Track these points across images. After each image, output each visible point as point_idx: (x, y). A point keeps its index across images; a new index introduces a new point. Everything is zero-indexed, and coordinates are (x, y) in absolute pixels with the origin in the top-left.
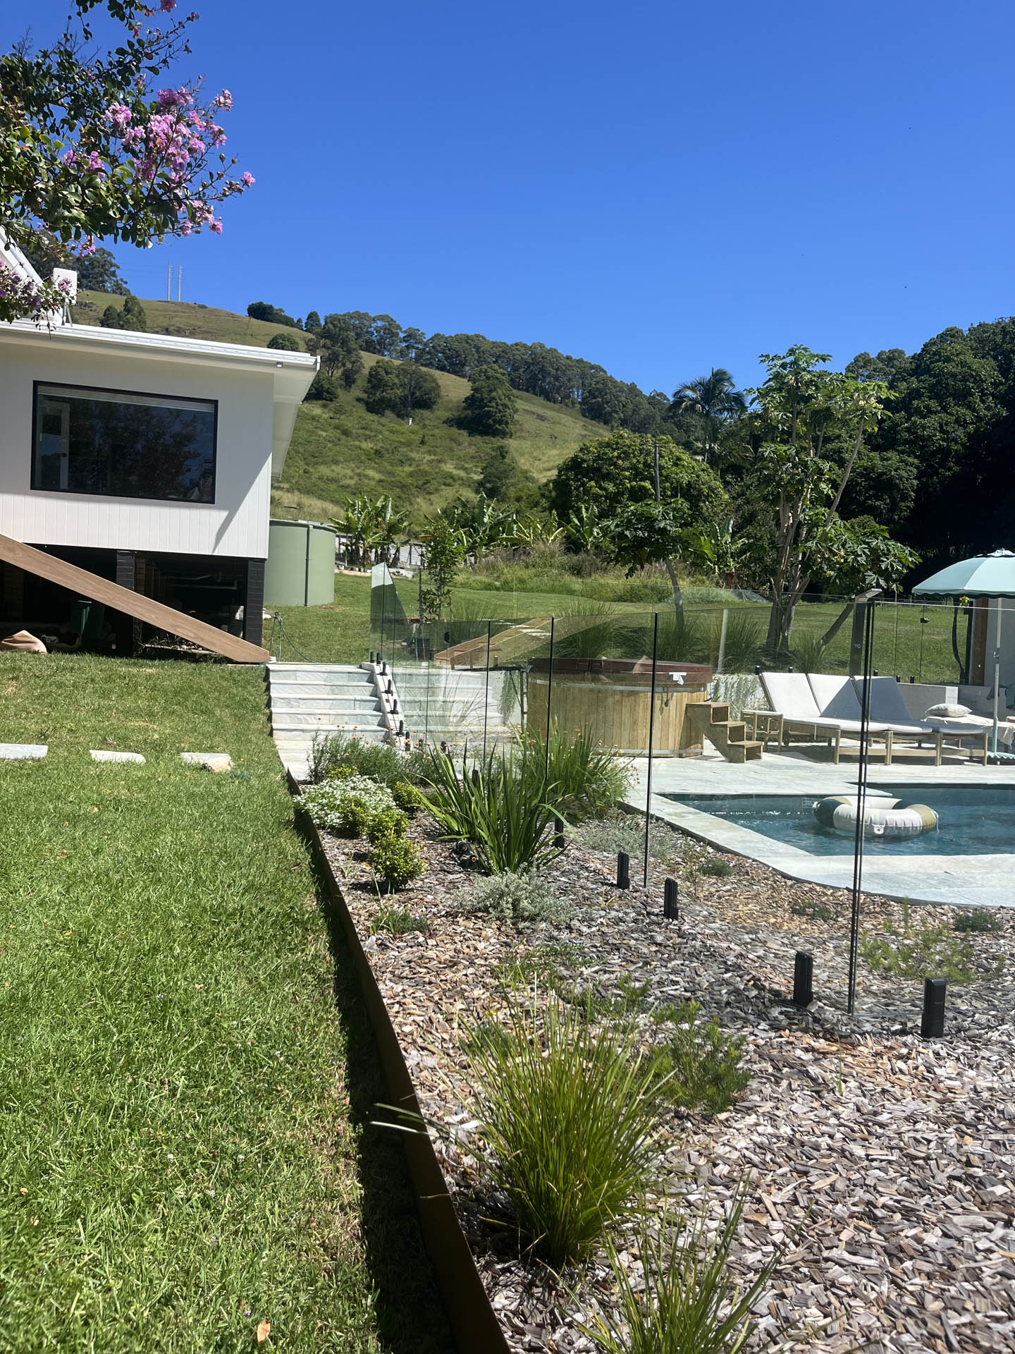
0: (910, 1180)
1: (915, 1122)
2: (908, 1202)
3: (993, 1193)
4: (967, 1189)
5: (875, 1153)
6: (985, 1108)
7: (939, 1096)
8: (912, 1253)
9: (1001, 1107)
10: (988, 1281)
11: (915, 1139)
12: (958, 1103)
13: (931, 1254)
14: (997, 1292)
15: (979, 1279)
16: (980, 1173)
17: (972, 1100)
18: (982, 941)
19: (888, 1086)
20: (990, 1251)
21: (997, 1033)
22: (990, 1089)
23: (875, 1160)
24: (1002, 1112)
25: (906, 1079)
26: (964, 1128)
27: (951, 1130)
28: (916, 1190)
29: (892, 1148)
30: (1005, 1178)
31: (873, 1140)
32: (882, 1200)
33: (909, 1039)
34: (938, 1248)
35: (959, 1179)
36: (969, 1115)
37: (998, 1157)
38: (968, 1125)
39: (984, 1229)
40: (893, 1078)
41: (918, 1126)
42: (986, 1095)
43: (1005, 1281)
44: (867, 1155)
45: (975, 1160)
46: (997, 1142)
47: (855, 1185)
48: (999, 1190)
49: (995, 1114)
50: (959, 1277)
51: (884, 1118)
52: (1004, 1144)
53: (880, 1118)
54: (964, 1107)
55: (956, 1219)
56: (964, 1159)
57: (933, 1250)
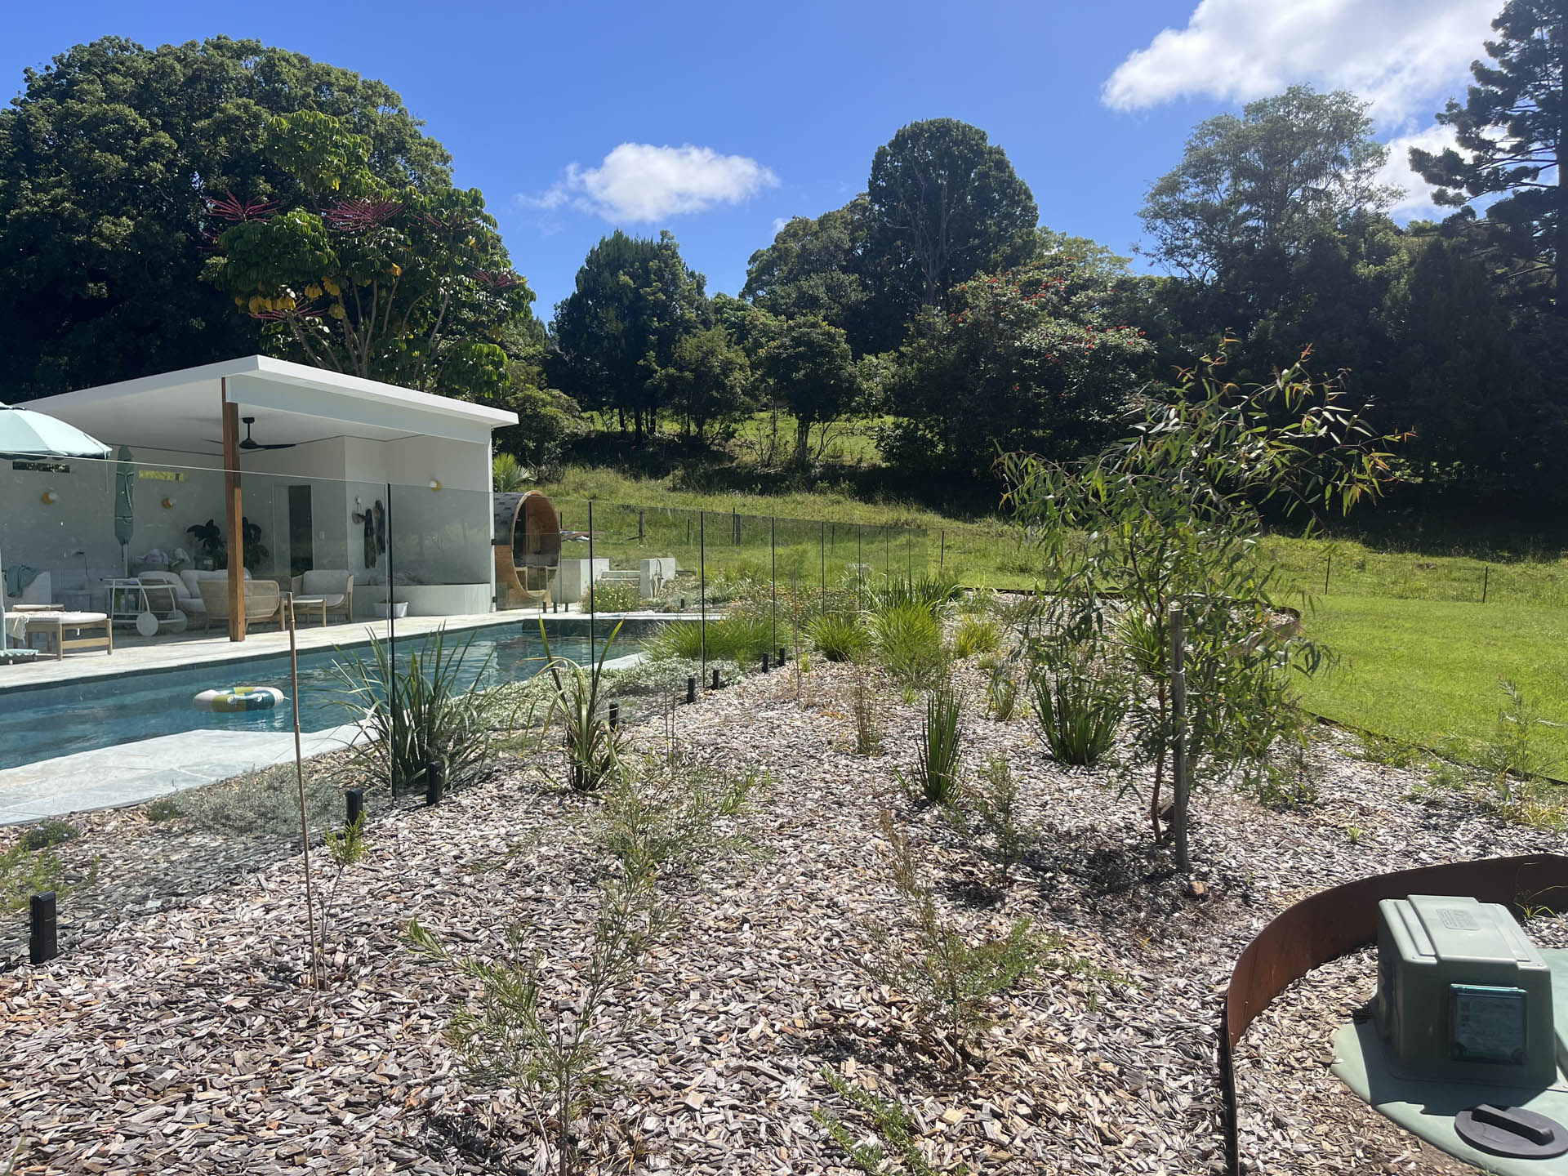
0: (72, 1105)
1: (56, 1050)
2: (78, 1125)
3: (164, 1079)
4: (135, 1087)
5: (21, 1095)
6: (128, 1007)
7: (73, 1015)
8: (101, 1168)
9: (145, 1000)
10: (187, 1158)
11: (62, 1064)
12: (98, 1014)
14: (199, 1162)
15: (179, 1159)
16: (144, 1067)
17: (110, 1006)
18: (62, 852)
19: (12, 1027)
20: (180, 1131)
22: (125, 989)
24: (148, 1003)
25: (30, 1012)
26: (111, 1033)
27: (99, 1040)
29: (39, 1084)
31: (14, 1085)
33: (20, 971)
36: (113, 1021)
37: (156, 1047)
38: (115, 1029)
39: (168, 1114)
40: (13, 1017)
41: (61, 1051)
42: (123, 996)
43: (203, 1150)
44: (13, 1102)
45: (134, 1058)
46: (152, 1033)
47: (10, 1136)
48: (169, 1074)
49: (141, 1009)
50: (158, 1167)
51: (19, 1058)
52: (159, 1032)
53: (14, 1061)
54: (105, 1016)
55: (134, 1119)
56: (122, 1062)
57: (121, 1156)
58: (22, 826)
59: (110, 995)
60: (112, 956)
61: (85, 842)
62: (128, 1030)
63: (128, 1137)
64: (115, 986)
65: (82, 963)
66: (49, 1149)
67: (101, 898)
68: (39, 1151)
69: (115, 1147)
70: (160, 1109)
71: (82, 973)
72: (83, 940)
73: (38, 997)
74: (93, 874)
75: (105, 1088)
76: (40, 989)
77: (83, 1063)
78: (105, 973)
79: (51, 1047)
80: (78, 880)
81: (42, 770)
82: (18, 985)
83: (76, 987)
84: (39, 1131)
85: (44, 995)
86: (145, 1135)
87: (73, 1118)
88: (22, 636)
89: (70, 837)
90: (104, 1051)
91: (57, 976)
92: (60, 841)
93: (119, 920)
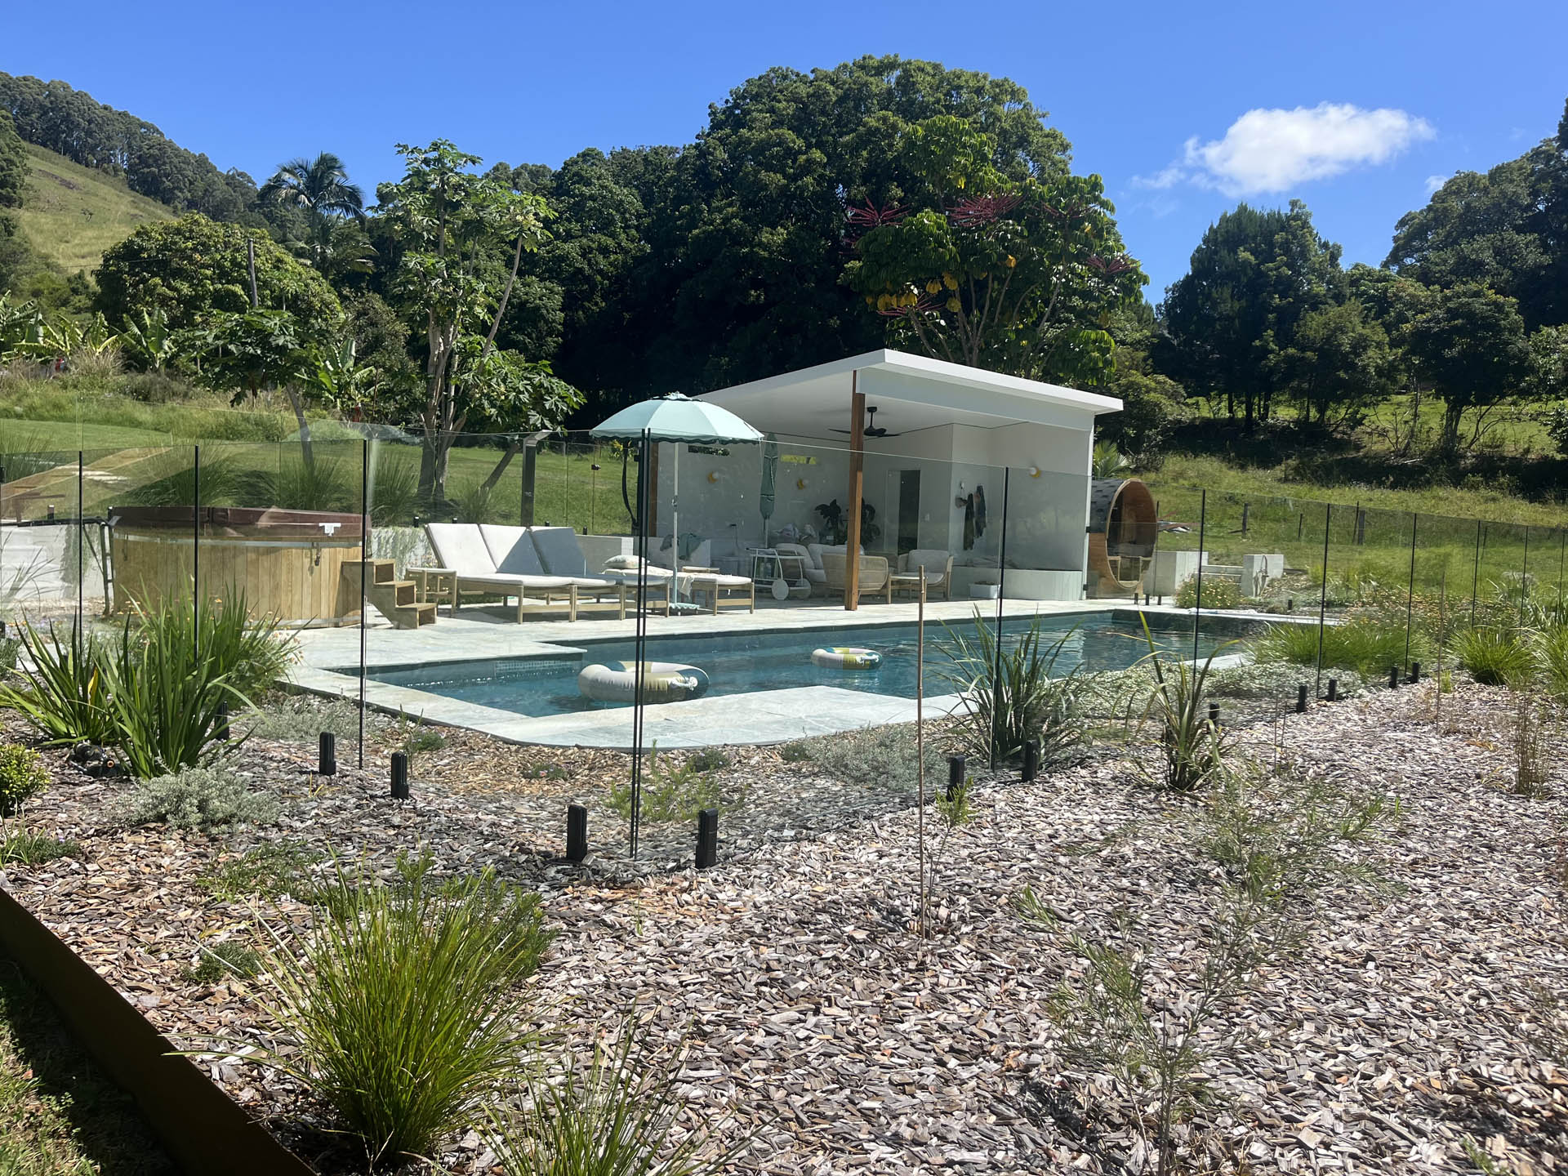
0: (724, 995)
1: (714, 945)
2: (729, 1014)
3: (797, 989)
4: (774, 991)
5: (687, 978)
6: (769, 919)
7: (727, 917)
8: (747, 1055)
9: (783, 915)
10: (815, 1063)
11: (718, 958)
12: (745, 920)
13: (761, 1052)
14: (825, 1069)
15: (809, 1063)
16: (781, 975)
17: (755, 915)
18: (719, 776)
19: (681, 918)
20: (809, 1038)
21: (761, 853)
22: (767, 903)
23: (689, 985)
24: (785, 919)
25: (694, 908)
26: (756, 940)
27: (746, 943)
28: (732, 1002)
29: (700, 971)
30: (803, 975)
31: (681, 967)
32: (705, 1019)
33: (688, 872)
34: (766, 1045)
35: (764, 984)
36: (758, 929)
37: (791, 959)
38: (759, 936)
39: (800, 1021)
40: (682, 910)
41: (718, 947)
42: (765, 908)
43: (828, 1059)
44: (681, 982)
45: (774, 965)
46: (788, 946)
47: (678, 1011)
48: (802, 985)
49: (779, 923)
50: (792, 1066)
51: (685, 946)
52: (794, 947)
53: (682, 948)
54: (752, 923)
55: (773, 1018)
56: (764, 966)
57: (763, 1049)
58: (688, 751)
59: (755, 906)
60: (757, 873)
61: (736, 771)
62: (769, 939)
63: (768, 1034)
64: (760, 899)
65: (734, 875)
66: (708, 1029)
67: (748, 821)
68: (699, 1029)
69: (759, 1039)
70: (793, 1014)
71: (734, 882)
72: (735, 854)
73: (700, 897)
74: (742, 799)
75: (750, 985)
76: (702, 891)
77: (734, 960)
78: (752, 885)
79: (711, 942)
80: (730, 802)
81: (703, 705)
82: (686, 884)
83: (729, 894)
84: (700, 1011)
85: (705, 896)
86: (782, 1035)
87: (725, 1006)
88: (688, 593)
89: (724, 765)
90: (750, 954)
91: (715, 881)
92: (718, 767)
93: (762, 843)
